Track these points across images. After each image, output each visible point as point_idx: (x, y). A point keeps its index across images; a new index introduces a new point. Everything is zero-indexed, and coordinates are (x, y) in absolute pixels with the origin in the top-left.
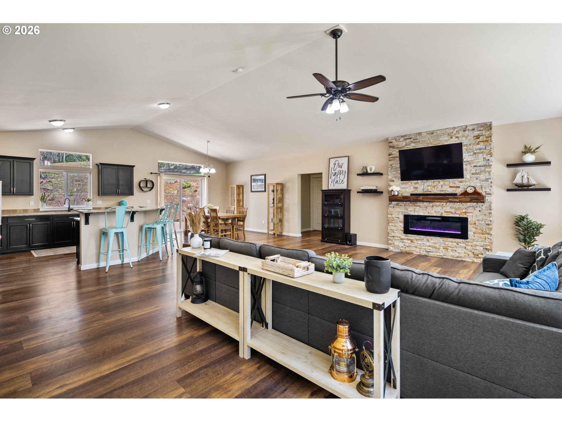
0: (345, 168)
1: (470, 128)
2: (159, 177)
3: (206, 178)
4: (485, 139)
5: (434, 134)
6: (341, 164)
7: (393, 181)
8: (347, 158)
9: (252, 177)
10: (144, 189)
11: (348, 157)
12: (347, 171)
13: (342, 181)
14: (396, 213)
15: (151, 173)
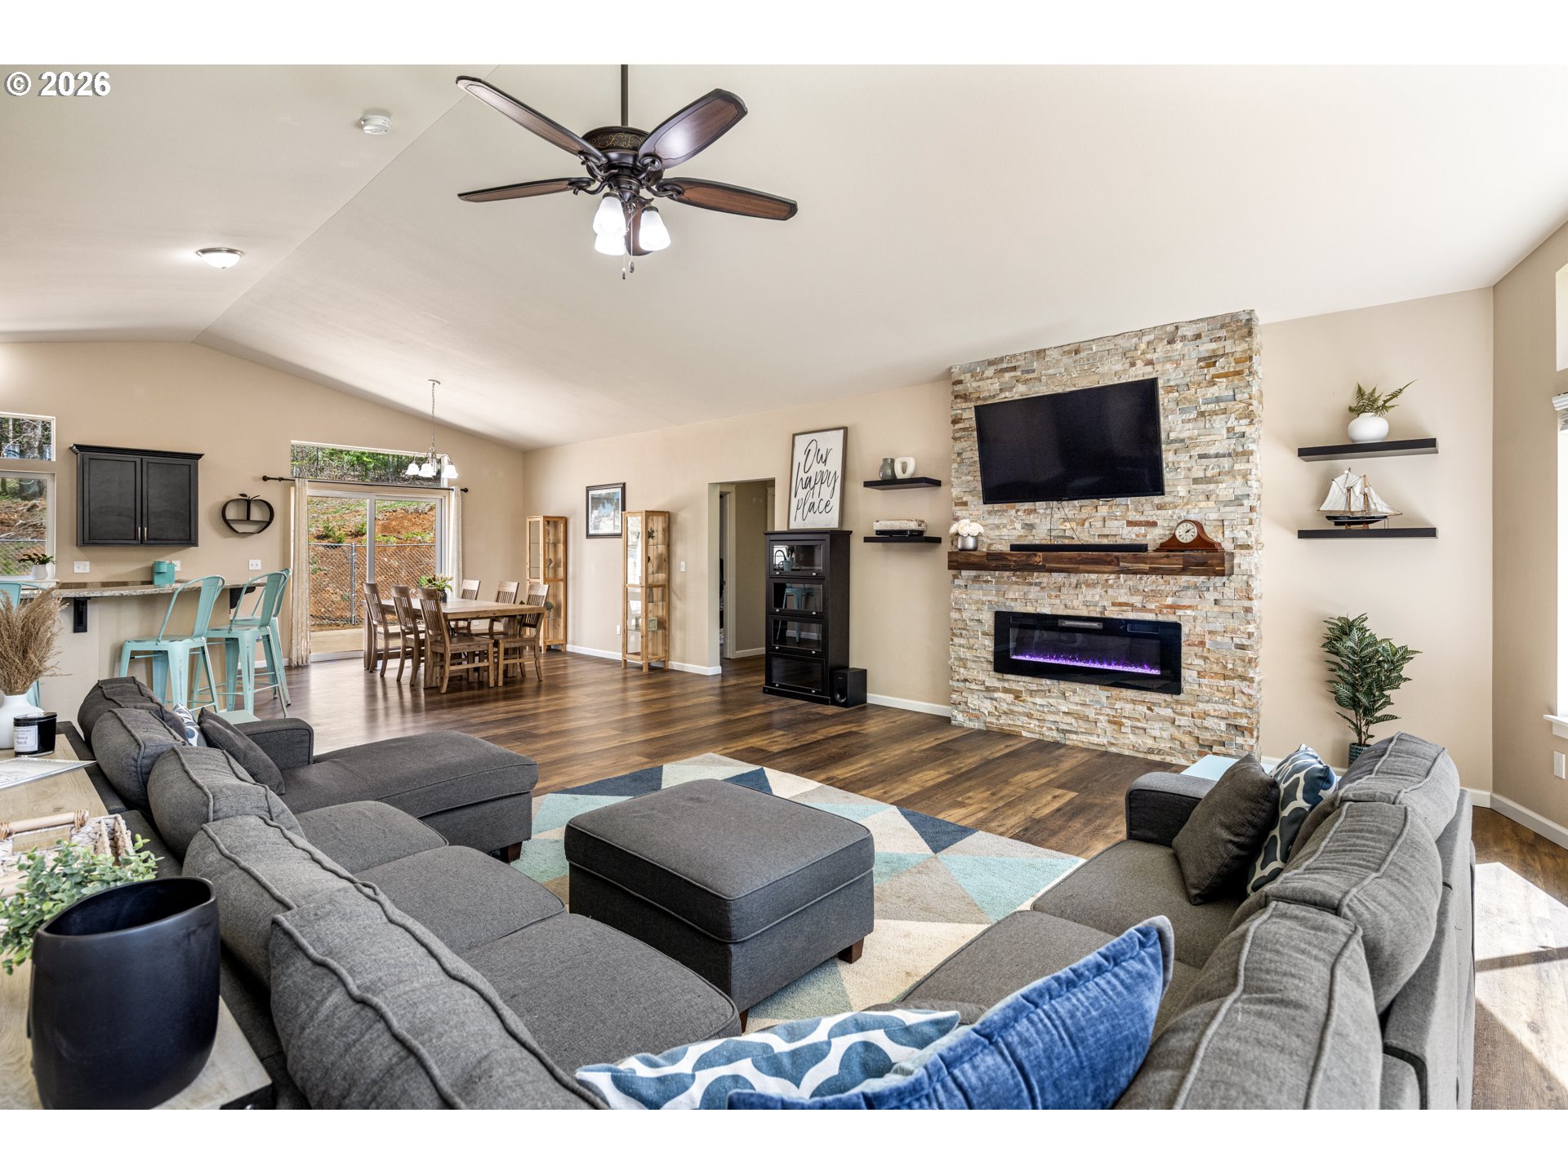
0: (835, 465)
1: (1189, 332)
2: (293, 489)
3: (453, 494)
4: (1234, 367)
5: (1083, 354)
6: (823, 452)
7: (965, 504)
8: (842, 431)
9: (591, 493)
10: (240, 528)
11: (845, 429)
12: (839, 474)
13: (826, 506)
14: (974, 607)
15: (265, 479)
